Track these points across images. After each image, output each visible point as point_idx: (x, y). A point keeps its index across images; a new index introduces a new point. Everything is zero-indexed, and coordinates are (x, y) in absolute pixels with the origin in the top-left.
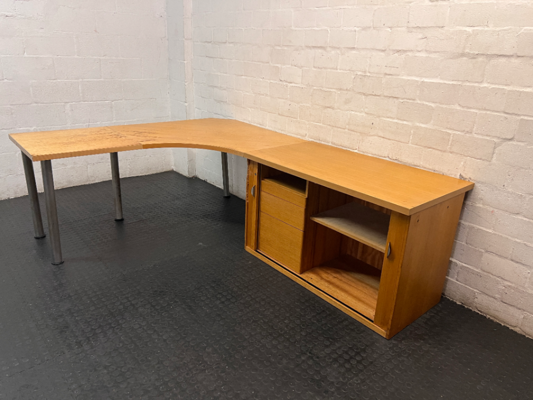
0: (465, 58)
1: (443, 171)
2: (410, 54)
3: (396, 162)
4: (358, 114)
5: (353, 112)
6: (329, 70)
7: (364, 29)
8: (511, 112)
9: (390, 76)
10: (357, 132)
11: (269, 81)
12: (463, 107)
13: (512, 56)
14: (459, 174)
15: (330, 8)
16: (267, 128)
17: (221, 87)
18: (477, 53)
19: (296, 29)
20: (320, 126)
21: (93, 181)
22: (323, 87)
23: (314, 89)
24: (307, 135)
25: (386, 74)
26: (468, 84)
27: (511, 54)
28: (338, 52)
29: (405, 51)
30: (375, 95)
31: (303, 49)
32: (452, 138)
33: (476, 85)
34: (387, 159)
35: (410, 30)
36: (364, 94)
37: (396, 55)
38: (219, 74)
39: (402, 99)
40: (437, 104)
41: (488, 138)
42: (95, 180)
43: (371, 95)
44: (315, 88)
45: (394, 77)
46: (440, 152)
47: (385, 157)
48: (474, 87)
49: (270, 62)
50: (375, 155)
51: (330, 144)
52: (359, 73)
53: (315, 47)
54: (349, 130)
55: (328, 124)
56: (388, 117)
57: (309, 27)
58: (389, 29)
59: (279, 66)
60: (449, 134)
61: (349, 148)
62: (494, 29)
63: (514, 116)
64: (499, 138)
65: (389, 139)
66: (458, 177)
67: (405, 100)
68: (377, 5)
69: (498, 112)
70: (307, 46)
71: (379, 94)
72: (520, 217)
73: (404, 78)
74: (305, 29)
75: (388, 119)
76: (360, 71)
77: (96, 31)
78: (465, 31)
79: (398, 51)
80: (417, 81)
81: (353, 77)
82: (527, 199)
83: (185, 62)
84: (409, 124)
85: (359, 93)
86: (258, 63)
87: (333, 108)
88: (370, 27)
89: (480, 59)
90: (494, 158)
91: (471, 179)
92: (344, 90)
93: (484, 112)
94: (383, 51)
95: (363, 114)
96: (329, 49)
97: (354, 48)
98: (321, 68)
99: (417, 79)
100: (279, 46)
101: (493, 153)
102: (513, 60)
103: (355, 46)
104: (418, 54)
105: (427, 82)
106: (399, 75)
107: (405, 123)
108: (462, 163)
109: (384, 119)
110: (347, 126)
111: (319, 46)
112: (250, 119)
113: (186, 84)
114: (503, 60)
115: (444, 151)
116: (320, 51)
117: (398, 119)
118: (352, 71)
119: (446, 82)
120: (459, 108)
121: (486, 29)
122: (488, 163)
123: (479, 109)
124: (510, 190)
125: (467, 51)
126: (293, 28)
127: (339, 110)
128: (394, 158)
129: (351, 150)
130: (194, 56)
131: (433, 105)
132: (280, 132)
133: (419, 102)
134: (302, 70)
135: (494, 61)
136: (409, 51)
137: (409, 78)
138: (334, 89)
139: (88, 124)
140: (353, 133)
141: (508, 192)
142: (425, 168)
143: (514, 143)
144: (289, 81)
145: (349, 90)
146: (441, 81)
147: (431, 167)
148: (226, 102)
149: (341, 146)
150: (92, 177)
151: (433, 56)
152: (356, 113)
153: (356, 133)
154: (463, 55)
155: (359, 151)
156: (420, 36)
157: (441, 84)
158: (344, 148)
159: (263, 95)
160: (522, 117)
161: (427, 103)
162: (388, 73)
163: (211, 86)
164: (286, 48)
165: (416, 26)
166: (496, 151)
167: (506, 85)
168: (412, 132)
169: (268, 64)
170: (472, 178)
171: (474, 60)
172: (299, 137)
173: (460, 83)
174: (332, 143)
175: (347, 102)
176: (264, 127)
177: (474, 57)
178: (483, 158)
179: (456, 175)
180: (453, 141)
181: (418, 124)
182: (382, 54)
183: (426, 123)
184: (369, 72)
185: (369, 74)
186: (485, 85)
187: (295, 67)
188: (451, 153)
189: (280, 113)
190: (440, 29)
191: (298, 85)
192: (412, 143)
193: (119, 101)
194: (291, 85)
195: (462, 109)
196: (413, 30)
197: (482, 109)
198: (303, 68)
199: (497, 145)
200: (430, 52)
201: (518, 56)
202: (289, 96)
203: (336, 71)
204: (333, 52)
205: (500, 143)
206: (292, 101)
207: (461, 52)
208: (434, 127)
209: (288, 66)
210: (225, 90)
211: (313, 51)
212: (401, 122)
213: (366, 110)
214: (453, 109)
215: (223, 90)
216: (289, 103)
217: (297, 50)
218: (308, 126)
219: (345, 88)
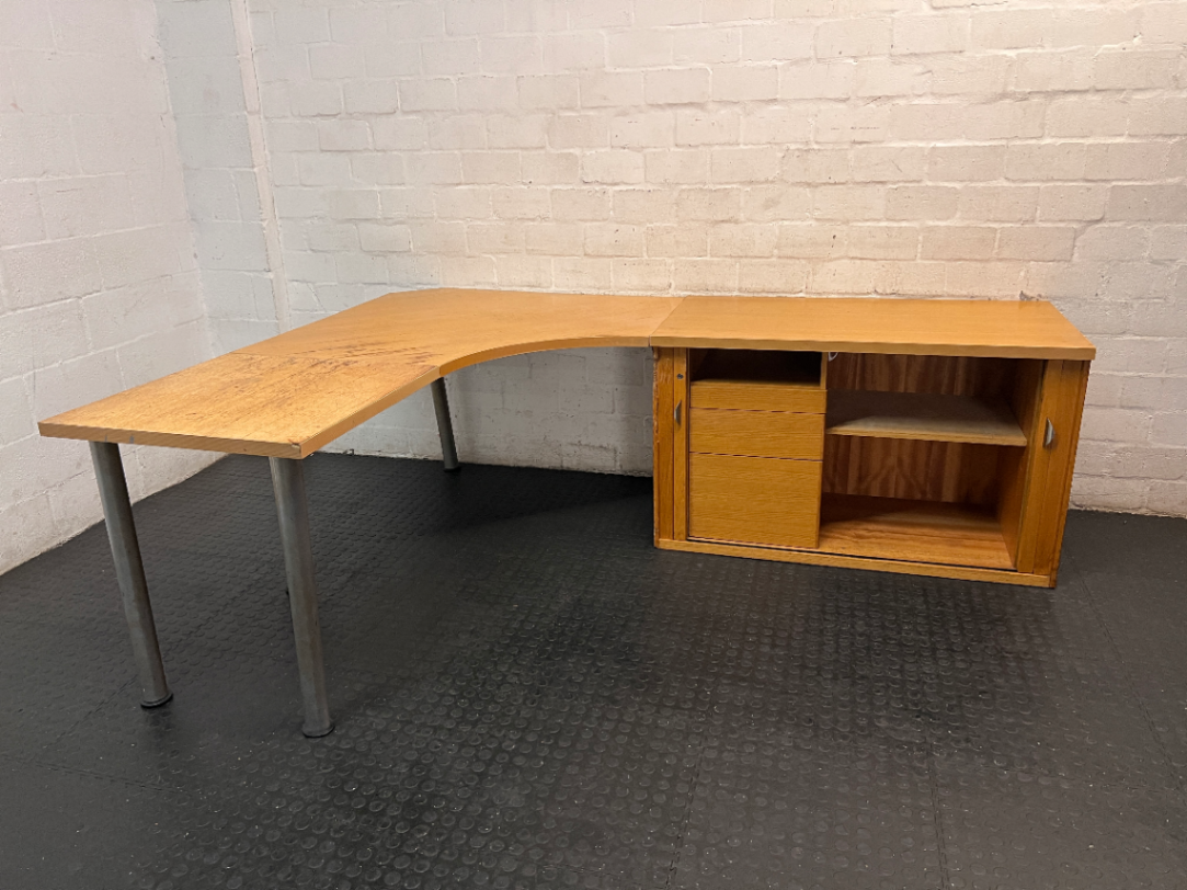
0: (1007, 101)
1: (989, 294)
2: (902, 102)
3: (893, 297)
4: (798, 223)
5: (786, 223)
6: (717, 147)
7: (795, 62)
8: (1095, 178)
9: (865, 145)
10: (798, 259)
11: (549, 189)
12: (1014, 181)
13: (1086, 91)
14: (1019, 292)
15: (703, 25)
16: (553, 289)
17: (385, 219)
18: (1029, 90)
19: (618, 70)
20: (706, 262)
21: (66, 533)
22: (705, 184)
23: (683, 190)
24: (673, 286)
25: (855, 142)
26: (1018, 142)
27: (1087, 87)
28: (737, 109)
29: (889, 98)
30: (835, 183)
31: (641, 112)
32: (998, 236)
33: (1033, 142)
34: (874, 296)
35: (896, 59)
36: (809, 185)
37: (872, 105)
38: (376, 188)
39: (894, 183)
40: (964, 184)
41: (1062, 225)
42: (70, 530)
43: (824, 184)
44: (684, 187)
45: (874, 146)
46: (979, 265)
47: (868, 293)
48: (1031, 146)
49: (548, 147)
50: (846, 293)
51: (735, 294)
52: (793, 147)
53: (675, 105)
54: (779, 257)
55: (728, 254)
56: (867, 220)
57: (654, 66)
58: (852, 61)
59: (577, 151)
60: (994, 230)
61: (783, 292)
62: (1053, 50)
63: (1101, 184)
64: (1080, 221)
65: (875, 260)
66: (1018, 298)
67: (901, 184)
68: (822, 17)
69: (1075, 181)
70: (652, 105)
71: (842, 181)
72: (1127, 338)
73: (893, 145)
74: (644, 69)
75: (868, 224)
76: (796, 142)
77: (15, 105)
78: (1005, 56)
79: (876, 99)
80: (922, 149)
81: (780, 155)
82: (1136, 306)
83: (255, 170)
84: (915, 225)
85: (799, 184)
86: (514, 151)
87: (736, 222)
88: (808, 59)
89: (1036, 100)
90: (1076, 255)
91: (1040, 296)
92: (762, 183)
93: (1050, 184)
94: (844, 101)
95: (814, 223)
96: (711, 106)
97: (775, 100)
98: (697, 146)
99: (921, 145)
100: (571, 109)
101: (1074, 246)
102: (1090, 97)
103: (778, 96)
104: (916, 101)
105: (942, 148)
106: (881, 142)
107: (904, 224)
108: (1022, 274)
109: (860, 224)
110: (776, 251)
111: (686, 101)
112: (495, 280)
113: (265, 224)
114: (1073, 98)
115: (988, 261)
116: (688, 111)
117: (888, 220)
118: (776, 144)
119: (977, 143)
120: (1006, 184)
121: (1040, 51)
122: (1066, 264)
123: (1043, 181)
124: (1106, 299)
125: (1011, 88)
126: (608, 69)
127: (750, 224)
128: (888, 291)
129: (789, 295)
130: (271, 152)
131: (958, 186)
132: (594, 292)
133: (930, 184)
134: (645, 156)
135: (1060, 101)
136: (898, 97)
137: (904, 145)
138: (734, 183)
139: (31, 373)
140: (791, 262)
141: (1105, 303)
142: (953, 296)
143: (1105, 225)
144: (609, 180)
145: (772, 182)
146: (970, 144)
147: (964, 293)
148: (410, 251)
149: (763, 291)
150: (61, 522)
151: (945, 101)
152: (793, 223)
153: (797, 262)
154: (1004, 96)
155: (807, 293)
156: (919, 69)
157: (968, 147)
158: (771, 295)
159: (533, 220)
160: (1114, 183)
161: (946, 184)
162: (858, 139)
163: (349, 220)
164: (591, 113)
165: (908, 52)
166: (1078, 244)
167: (1083, 137)
168: (920, 238)
169: (542, 152)
170: (1043, 294)
171: (1024, 103)
172: (649, 293)
173: (1004, 142)
174: (740, 290)
175: (770, 204)
176: (545, 291)
177: (1025, 97)
178: (1058, 258)
179: (1013, 296)
180: (1001, 240)
181: (931, 223)
182: (841, 106)
183: (948, 218)
184: (817, 143)
185: (816, 147)
186: (1047, 141)
187: (622, 151)
188: (1001, 260)
189: (589, 251)
190: (956, 56)
191: (637, 188)
192: (922, 258)
193: (95, 294)
194: (617, 188)
195: (1013, 185)
196: (903, 60)
197: (1048, 181)
198: (646, 151)
199: (1076, 234)
200: (941, 96)
201: (1098, 91)
202: (611, 213)
203: (737, 148)
204: (723, 112)
205: (1082, 231)
206: (623, 222)
207: (1000, 91)
208: (966, 223)
209: (603, 150)
210: (402, 223)
211: (669, 112)
212: (895, 225)
213: (817, 213)
214: (995, 188)
215: (396, 223)
216: (615, 226)
217: (624, 114)
218: (673, 268)
219: (763, 179)
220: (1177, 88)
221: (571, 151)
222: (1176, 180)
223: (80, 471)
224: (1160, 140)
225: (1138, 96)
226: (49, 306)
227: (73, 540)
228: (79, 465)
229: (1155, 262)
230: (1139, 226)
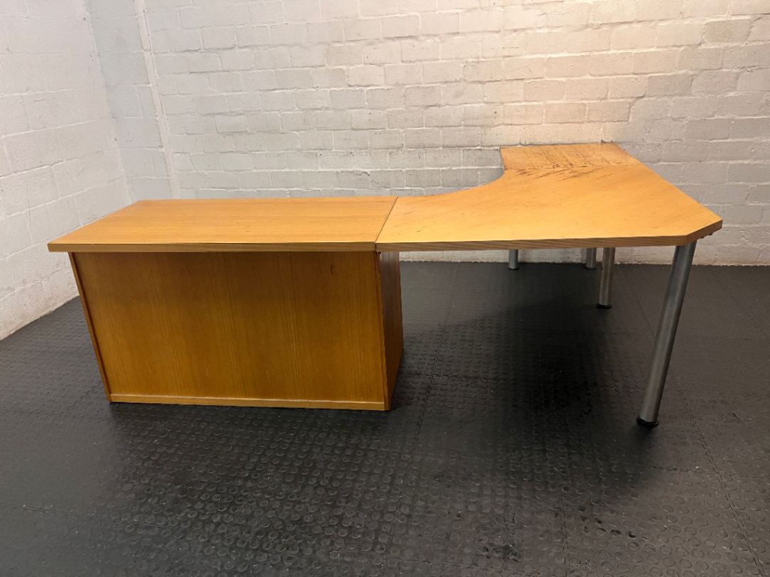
0: (589, 29)
2: (530, 32)
4: (474, 105)
5: (468, 105)
6: (426, 62)
7: (469, 10)
8: (639, 72)
9: (511, 58)
10: (476, 126)
11: (328, 90)
12: (595, 76)
13: (633, 22)
14: (600, 140)
17: (231, 112)
18: (601, 23)
19: (366, 18)
20: (422, 130)
22: (420, 84)
23: (408, 88)
24: (404, 146)
25: (505, 57)
26: (596, 53)
27: (633, 20)
28: (437, 39)
29: (524, 29)
30: (495, 81)
31: (381, 42)
32: (587, 108)
33: (604, 52)
35: (526, 7)
36: (480, 82)
37: (514, 34)
38: (225, 94)
39: (528, 79)
40: (568, 78)
41: (622, 100)
43: (489, 81)
44: (408, 86)
45: (515, 58)
46: (578, 125)
48: (603, 55)
49: (327, 65)
52: (470, 60)
53: (400, 37)
54: (465, 126)
55: (435, 125)
56: (514, 102)
57: (387, 15)
58: (501, 8)
59: (344, 67)
60: (585, 105)
61: (468, 146)
63: (644, 75)
64: (632, 98)
65: (519, 125)
67: (532, 80)
69: (628, 74)
70: (387, 38)
71: (499, 79)
72: (661, 163)
73: (526, 57)
74: (381, 17)
75: (515, 104)
76: (471, 58)
78: (587, 3)
79: (515, 30)
80: (543, 59)
81: (463, 65)
82: (664, 146)
83: (150, 85)
84: (541, 103)
85: (474, 82)
86: (307, 69)
87: (439, 106)
88: (476, 8)
89: (605, 28)
90: (631, 117)
91: (611, 141)
92: (453, 82)
93: (615, 77)
94: (498, 32)
95: (482, 104)
96: (422, 38)
97: (458, 33)
98: (414, 62)
99: (543, 56)
100: (339, 42)
101: (629, 112)
102: (634, 25)
103: (460, 31)
104: (539, 31)
105: (554, 58)
106: (520, 55)
107: (535, 103)
108: (602, 129)
109: (510, 104)
110: (463, 123)
111: (407, 35)
112: (299, 147)
113: (157, 119)
114: (625, 27)
115: (582, 123)
116: (409, 41)
117: (525, 101)
118: (460, 59)
119: (574, 55)
120: (590, 77)
122: (626, 123)
123: (610, 75)
124: (648, 142)
125: (591, 22)
126: (360, 17)
127: (447, 107)
128: (528, 143)
129: (472, 148)
130: (159, 74)
131: (563, 79)
132: (358, 151)
133: (547, 79)
134: (384, 68)
135: (618, 29)
136: (528, 29)
137: (534, 56)
138: (436, 83)
139: (28, 210)
140: (472, 128)
141: (648, 144)
143: (645, 99)
144: (364, 84)
145: (459, 81)
146: (569, 55)
148: (247, 131)
149: (457, 146)
150: (50, 299)
151: (555, 31)
152: (472, 105)
153: (475, 128)
154: (587, 26)
155: (482, 146)
156: (539, 12)
157: (568, 57)
159: (320, 109)
160: (649, 75)
161: (557, 79)
162: (507, 55)
163: (209, 114)
164: (352, 44)
165: (533, 2)
166: (632, 110)
167: (632, 49)
168: (544, 111)
169: (324, 68)
170: (614, 140)
171: (598, 30)
172: (391, 150)
173: (588, 53)
174: (443, 146)
175: (458, 95)
177: (598, 27)
178: (621, 119)
180: (589, 110)
181: (550, 102)
182: (497, 35)
183: (560, 99)
184: (483, 57)
185: (483, 60)
186: (612, 52)
187: (371, 66)
188: (589, 122)
189: (354, 127)
190: (560, 4)
191: (380, 87)
192: (545, 123)
193: (60, 163)
194: (369, 88)
195: (594, 78)
196: (530, 7)
197: (613, 75)
198: (386, 65)
199: (631, 105)
200: (552, 27)
201: (639, 22)
202: (366, 103)
203: (437, 62)
204: (428, 41)
205: (635, 102)
206: (373, 109)
207: (584, 23)
208: (569, 101)
209: (359, 66)
210: (241, 114)
211: (397, 42)
212: (530, 104)
213: (485, 99)
214: (584, 80)
215: (237, 115)
216: (370, 111)
217: (371, 44)
218: (404, 135)
219: (454, 80)
220: (683, 18)
221: (341, 67)
222: (684, 71)
223: (58, 269)
224: (674, 49)
225: (661, 24)
226: (34, 170)
227: (57, 309)
228: (58, 265)
229: (674, 120)
230: (665, 99)
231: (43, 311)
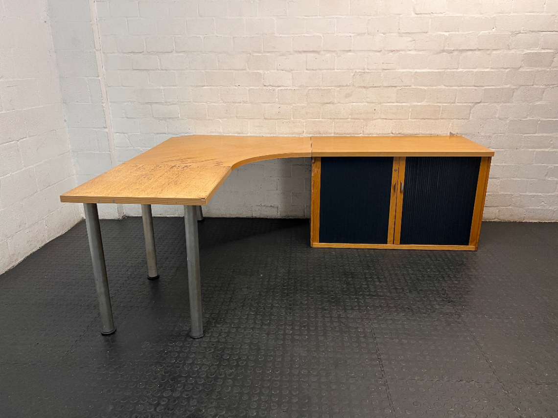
0: (444, 53)
1: (438, 133)
2: (403, 53)
3: (399, 135)
4: (360, 104)
5: (354, 104)
6: (325, 71)
7: (359, 35)
8: (478, 85)
9: (388, 71)
10: (360, 119)
11: (247, 88)
12: (447, 86)
13: (475, 50)
14: (449, 133)
15: (319, 17)
16: (249, 134)
17: (166, 102)
18: (453, 49)
19: (281, 35)
20: (319, 122)
22: (319, 87)
23: (310, 89)
24: (305, 132)
25: (384, 69)
26: (449, 70)
27: (475, 48)
28: (334, 54)
29: (399, 51)
30: (375, 87)
31: (291, 54)
32: (441, 109)
33: (455, 70)
34: (391, 135)
35: (401, 35)
36: (364, 87)
37: (391, 54)
38: (162, 88)
39: (400, 87)
40: (429, 87)
41: (465, 104)
43: (371, 87)
44: (310, 88)
45: (392, 71)
46: (433, 121)
47: (389, 134)
48: (454, 72)
49: (248, 70)
50: (380, 134)
51: (333, 135)
52: (358, 71)
53: (307, 51)
54: (352, 119)
55: (329, 117)
57: (297, 34)
58: (382, 35)
59: (261, 72)
60: (440, 107)
61: (353, 134)
62: (462, 33)
63: (480, 88)
64: (472, 103)
65: (391, 119)
66: (449, 134)
67: (403, 87)
68: (370, 15)
69: (470, 86)
70: (296, 51)
71: (379, 86)
73: (399, 70)
74: (292, 35)
75: (389, 104)
76: (359, 69)
78: (444, 35)
79: (392, 51)
80: (411, 72)
81: (352, 74)
82: (493, 137)
83: (99, 78)
84: (408, 104)
85: (360, 87)
86: (231, 71)
87: (333, 103)
88: (364, 33)
89: (456, 53)
90: (471, 117)
91: (457, 133)
92: (344, 86)
93: (461, 88)
94: (379, 51)
95: (366, 104)
96: (322, 52)
97: (350, 50)
98: (316, 70)
99: (411, 70)
100: (259, 52)
101: (470, 113)
102: (477, 52)
103: (351, 49)
104: (409, 52)
105: (419, 72)
106: (394, 69)
107: (404, 104)
108: (450, 124)
109: (385, 104)
110: (350, 116)
111: (311, 50)
112: (221, 131)
113: (104, 105)
114: (470, 53)
115: (437, 119)
116: (312, 55)
117: (397, 102)
118: (351, 69)
119: (433, 71)
120: (443, 87)
121: (457, 33)
122: (466, 121)
123: (458, 86)
124: (482, 134)
125: (446, 48)
126: (276, 35)
127: (339, 104)
128: (397, 133)
129: (356, 135)
130: (106, 70)
131: (425, 88)
132: (269, 135)
133: (414, 87)
134: (292, 74)
135: (464, 54)
136: (402, 50)
137: (404, 70)
138: (332, 86)
140: (357, 121)
141: (482, 136)
142: (423, 134)
143: (482, 104)
144: (276, 85)
145: (349, 86)
146: (430, 71)
147: (428, 133)
148: (178, 117)
149: (345, 134)
150: (13, 255)
151: (421, 53)
152: (357, 104)
153: (359, 121)
154: (443, 51)
155: (363, 134)
156: (410, 39)
158: (348, 135)
159: (240, 103)
160: (485, 87)
162: (385, 68)
163: (147, 103)
164: (268, 54)
165: (406, 32)
166: (472, 112)
167: (474, 68)
168: (410, 110)
169: (245, 71)
170: (458, 133)
171: (451, 54)
172: (294, 135)
173: (443, 70)
174: (335, 133)
175: (348, 96)
176: (245, 135)
177: (451, 52)
178: (464, 118)
179: (447, 134)
180: (442, 110)
181: (415, 104)
182: (378, 54)
183: (422, 102)
184: (368, 69)
185: (368, 71)
186: (460, 70)
187: (282, 72)
188: (442, 119)
189: (266, 117)
190: (425, 34)
191: (289, 88)
192: (411, 119)
193: (24, 139)
194: (280, 88)
195: (447, 88)
196: (404, 35)
197: (460, 86)
198: (294, 72)
199: (471, 108)
200: (419, 50)
201: (479, 50)
202: (277, 99)
203: (334, 71)
204: (328, 55)
205: (473, 106)
206: (282, 104)
207: (442, 49)
208: (428, 104)
209: (273, 71)
210: (174, 104)
211: (304, 55)
212: (400, 104)
213: (368, 100)
214: (441, 89)
215: (171, 105)
216: (279, 106)
217: (283, 55)
218: (305, 124)
219: (345, 85)
220: (509, 49)
221: (259, 71)
222: (508, 86)
223: (21, 229)
224: (503, 70)
225: (494, 52)
226: (4, 145)
227: (19, 264)
228: (20, 226)
229: (500, 119)
230: (495, 105)
231: (8, 266)
